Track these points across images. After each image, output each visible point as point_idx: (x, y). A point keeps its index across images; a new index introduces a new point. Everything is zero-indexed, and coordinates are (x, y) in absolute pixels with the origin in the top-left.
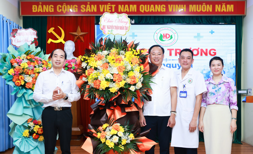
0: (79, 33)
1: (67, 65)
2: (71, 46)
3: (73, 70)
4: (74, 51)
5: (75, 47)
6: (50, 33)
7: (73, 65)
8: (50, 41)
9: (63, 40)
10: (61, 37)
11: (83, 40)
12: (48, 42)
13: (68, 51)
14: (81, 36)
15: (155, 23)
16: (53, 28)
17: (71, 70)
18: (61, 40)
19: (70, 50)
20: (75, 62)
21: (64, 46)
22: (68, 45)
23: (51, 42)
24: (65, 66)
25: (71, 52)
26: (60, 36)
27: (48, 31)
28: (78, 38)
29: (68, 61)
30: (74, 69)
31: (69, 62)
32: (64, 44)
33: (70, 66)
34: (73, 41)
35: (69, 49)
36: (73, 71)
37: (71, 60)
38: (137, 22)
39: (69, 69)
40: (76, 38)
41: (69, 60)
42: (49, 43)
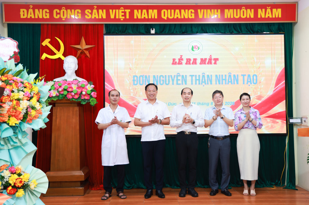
0: (83, 46)
1: (66, 88)
2: (72, 63)
3: (75, 94)
4: (76, 69)
5: (78, 64)
6: (44, 45)
7: (74, 87)
8: (44, 56)
9: (62, 55)
10: (59, 51)
11: (88, 55)
12: (41, 58)
13: (68, 69)
14: (86, 49)
15: (182, 32)
16: (49, 40)
17: (72, 94)
18: (59, 55)
19: (71, 68)
20: (77, 84)
21: (63, 63)
22: (68, 62)
23: (46, 57)
24: (64, 89)
25: (72, 71)
26: (59, 49)
27: (42, 44)
28: (81, 53)
29: (67, 82)
30: (76, 92)
31: (69, 84)
32: (63, 60)
33: (70, 90)
34: (75, 56)
35: (69, 66)
36: (74, 96)
37: (72, 82)
38: (158, 32)
39: (70, 93)
40: (79, 52)
41: (69, 81)
42: (44, 59)
